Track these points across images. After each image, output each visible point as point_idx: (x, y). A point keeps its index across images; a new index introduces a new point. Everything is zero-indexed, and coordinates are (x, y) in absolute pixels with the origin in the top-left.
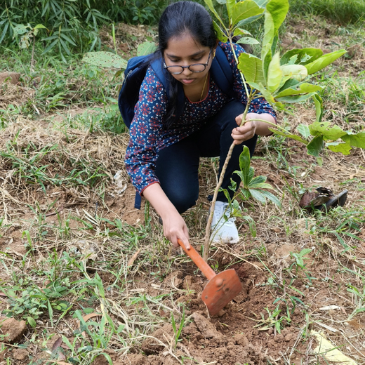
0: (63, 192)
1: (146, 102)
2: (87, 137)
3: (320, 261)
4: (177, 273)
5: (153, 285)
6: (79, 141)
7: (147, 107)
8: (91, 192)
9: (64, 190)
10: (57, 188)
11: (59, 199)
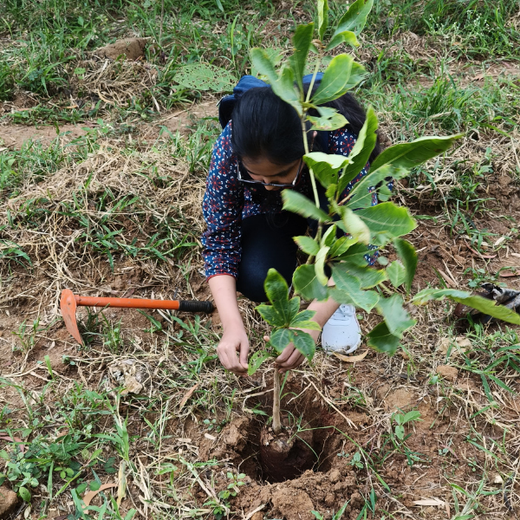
0: (138, 267)
1: (217, 174)
2: (186, 180)
3: (446, 420)
4: (239, 423)
5: (207, 436)
6: (175, 185)
7: (219, 181)
8: (175, 268)
9: (139, 264)
10: (131, 260)
11: (132, 276)
